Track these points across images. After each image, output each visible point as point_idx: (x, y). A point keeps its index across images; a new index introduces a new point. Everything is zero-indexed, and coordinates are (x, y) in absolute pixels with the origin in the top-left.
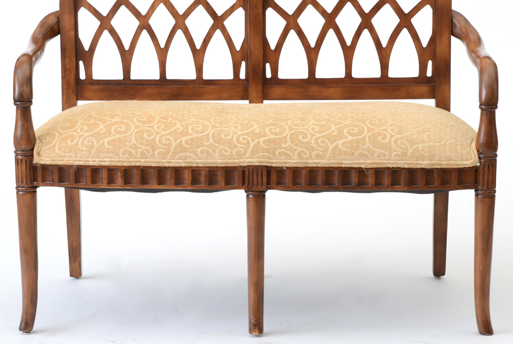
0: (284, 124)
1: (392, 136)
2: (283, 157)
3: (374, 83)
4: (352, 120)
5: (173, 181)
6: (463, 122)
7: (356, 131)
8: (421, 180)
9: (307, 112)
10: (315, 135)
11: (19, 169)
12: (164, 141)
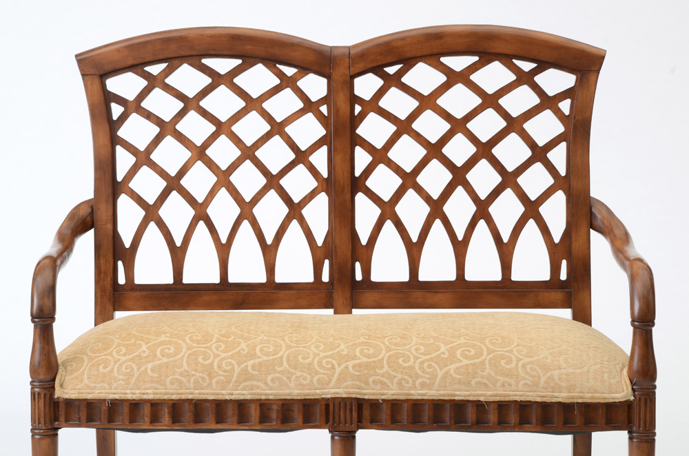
0: (379, 343)
1: (519, 360)
2: (379, 386)
3: (493, 288)
4: (468, 338)
5: (235, 418)
6: (610, 342)
7: (473, 352)
8: (557, 418)
9: (409, 327)
10: (420, 358)
11: (35, 405)
12: (224, 366)
